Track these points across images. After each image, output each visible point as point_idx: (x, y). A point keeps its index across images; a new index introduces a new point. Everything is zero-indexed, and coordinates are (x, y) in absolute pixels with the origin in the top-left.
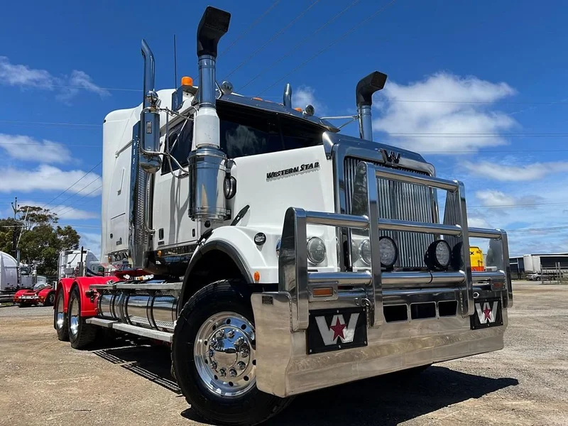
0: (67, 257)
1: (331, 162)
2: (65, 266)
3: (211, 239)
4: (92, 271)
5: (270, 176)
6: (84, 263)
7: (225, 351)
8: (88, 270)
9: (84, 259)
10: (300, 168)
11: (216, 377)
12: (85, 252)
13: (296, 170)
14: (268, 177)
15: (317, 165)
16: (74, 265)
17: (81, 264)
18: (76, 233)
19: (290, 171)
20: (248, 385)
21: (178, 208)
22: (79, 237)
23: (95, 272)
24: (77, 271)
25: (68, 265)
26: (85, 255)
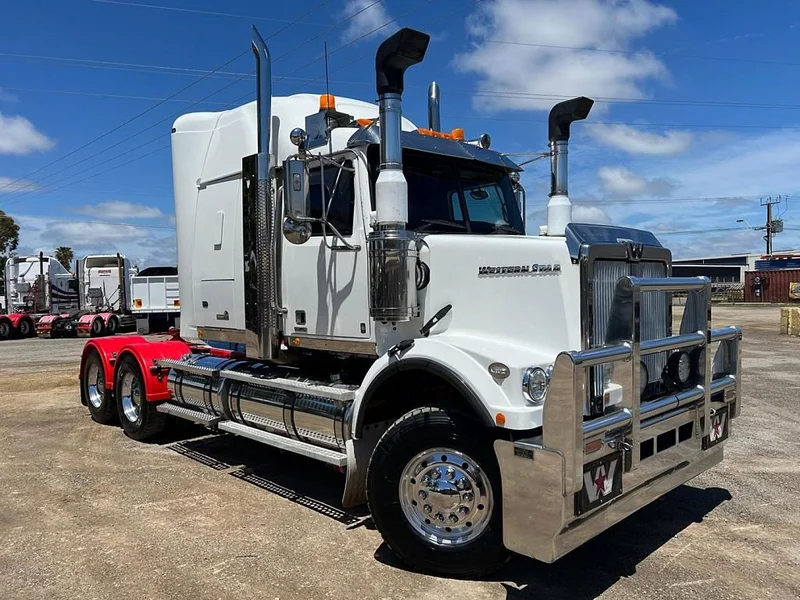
0: (17, 267)
1: (577, 268)
2: (16, 280)
3: (411, 354)
4: (60, 287)
5: (484, 271)
6: (46, 276)
7: (440, 492)
8: (52, 287)
9: (45, 270)
10: (531, 269)
11: (428, 521)
12: (46, 260)
13: (525, 270)
14: (481, 273)
15: (557, 269)
16: (31, 278)
17: (41, 278)
18: (12, 221)
19: (516, 270)
20: (470, 533)
21: (333, 291)
22: (17, 228)
23: (63, 289)
24: (36, 288)
25: (20, 279)
26: (46, 265)
